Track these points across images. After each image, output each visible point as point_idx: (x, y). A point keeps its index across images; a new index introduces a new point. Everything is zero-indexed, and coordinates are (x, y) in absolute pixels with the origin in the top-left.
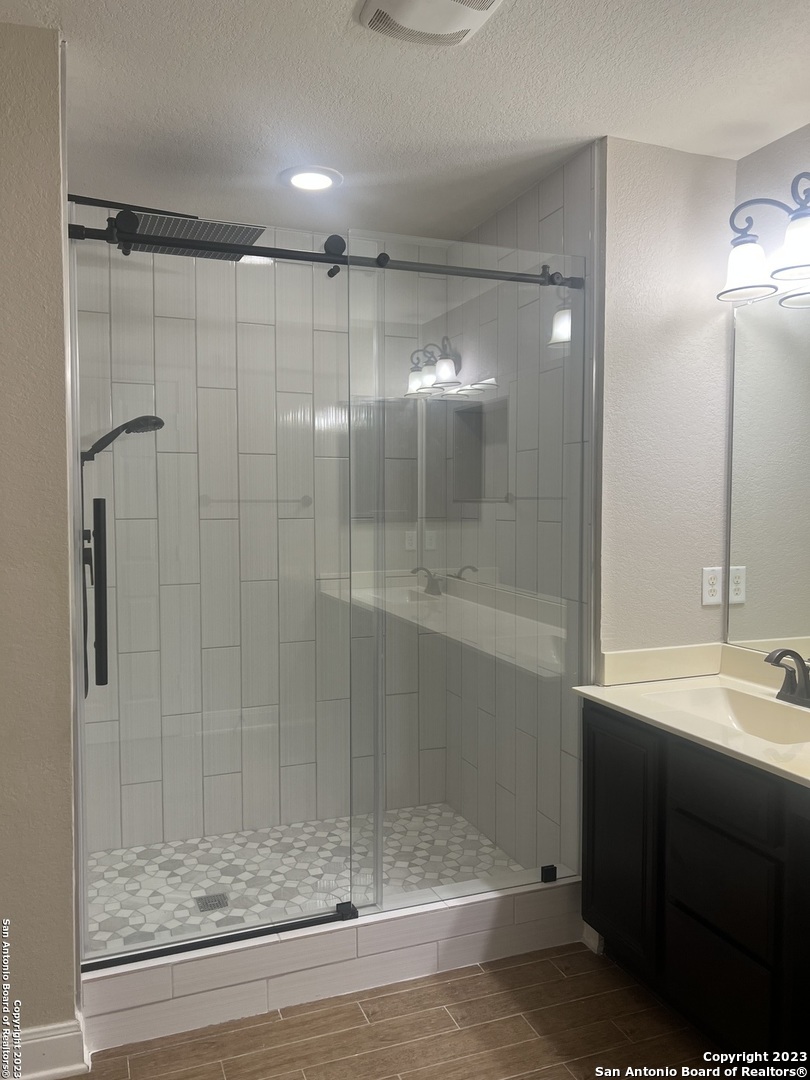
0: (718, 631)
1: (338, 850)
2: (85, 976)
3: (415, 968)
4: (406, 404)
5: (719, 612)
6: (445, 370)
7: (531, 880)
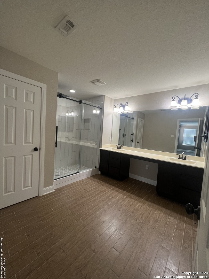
0: (110, 143)
1: (69, 169)
2: (54, 181)
3: (85, 177)
4: (65, 117)
5: (110, 141)
6: (73, 113)
7: (94, 168)
